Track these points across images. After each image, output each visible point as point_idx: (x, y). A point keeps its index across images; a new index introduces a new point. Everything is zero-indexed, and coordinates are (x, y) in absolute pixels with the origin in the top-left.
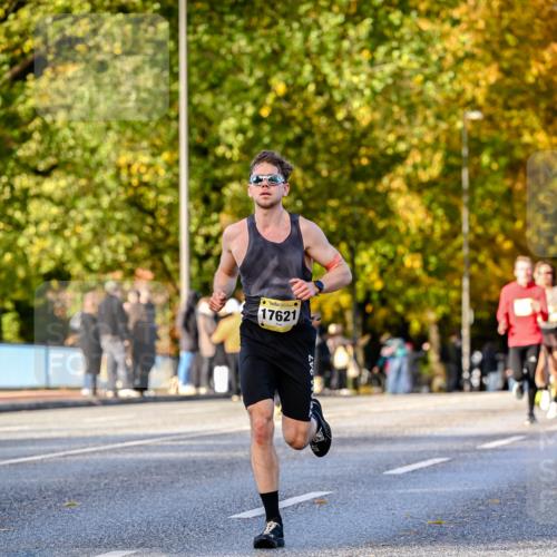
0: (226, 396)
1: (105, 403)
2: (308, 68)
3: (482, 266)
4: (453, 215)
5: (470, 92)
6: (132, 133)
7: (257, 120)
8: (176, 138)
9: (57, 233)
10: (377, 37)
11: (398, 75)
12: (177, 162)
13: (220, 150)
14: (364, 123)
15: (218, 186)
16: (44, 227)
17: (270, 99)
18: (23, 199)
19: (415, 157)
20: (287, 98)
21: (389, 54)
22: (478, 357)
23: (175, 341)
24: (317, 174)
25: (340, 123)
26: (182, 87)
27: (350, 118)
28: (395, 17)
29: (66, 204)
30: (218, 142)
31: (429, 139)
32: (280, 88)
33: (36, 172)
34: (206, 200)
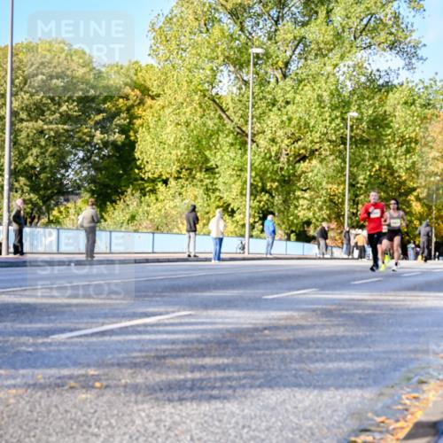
0: (357, 259)
1: (320, 258)
2: (386, 160)
3: (439, 225)
4: (430, 208)
5: (436, 170)
6: (332, 180)
7: (370, 176)
8: (345, 181)
9: (309, 209)
10: (408, 151)
11: (414, 163)
12: (344, 189)
13: (359, 185)
14: (404, 178)
15: (357, 196)
16: (304, 207)
17: (374, 170)
18: (298, 198)
19: (418, 190)
20: (380, 170)
21: (411, 156)
22: (437, 254)
23: (342, 243)
24: (388, 194)
25: (395, 178)
26: (347, 166)
27: (399, 176)
28: (413, 145)
29: (312, 200)
30: (358, 183)
31: (423, 184)
32: (377, 167)
33: (302, 190)
34: (354, 201)
